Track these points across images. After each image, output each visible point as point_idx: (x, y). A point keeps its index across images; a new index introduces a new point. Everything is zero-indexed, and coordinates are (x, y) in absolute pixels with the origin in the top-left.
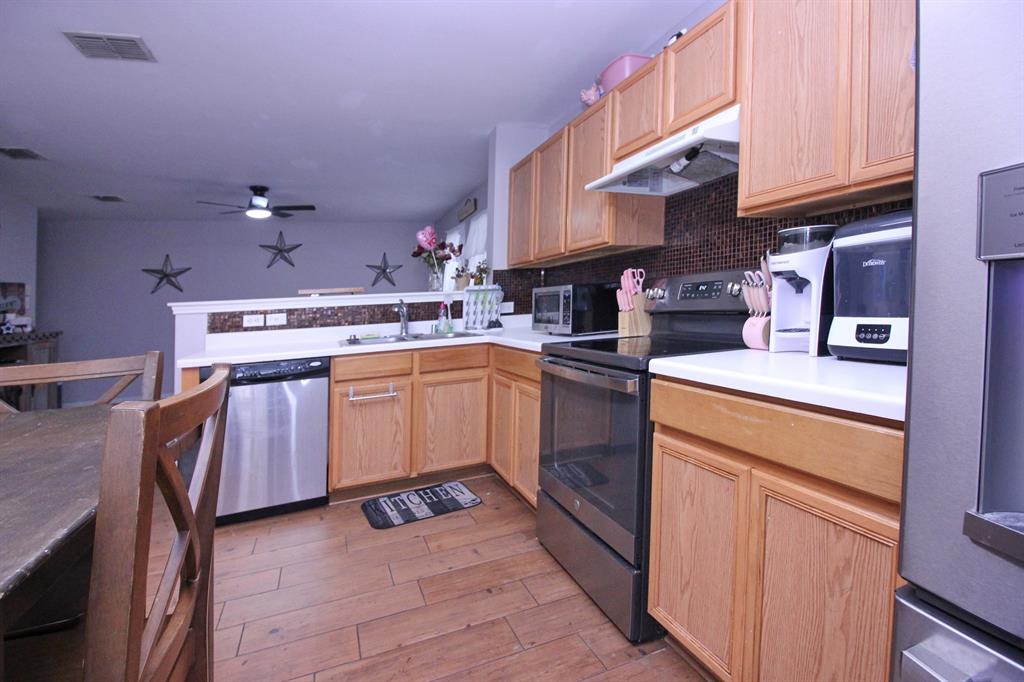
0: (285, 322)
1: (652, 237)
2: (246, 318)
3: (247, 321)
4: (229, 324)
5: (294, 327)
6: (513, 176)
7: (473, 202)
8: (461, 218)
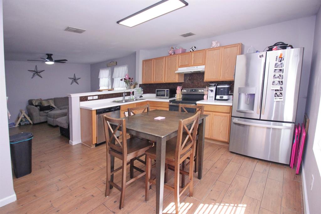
0: (97, 98)
1: (182, 80)
2: (89, 97)
3: (89, 98)
4: (85, 99)
5: (99, 99)
6: (144, 62)
7: (115, 63)
8: (108, 66)
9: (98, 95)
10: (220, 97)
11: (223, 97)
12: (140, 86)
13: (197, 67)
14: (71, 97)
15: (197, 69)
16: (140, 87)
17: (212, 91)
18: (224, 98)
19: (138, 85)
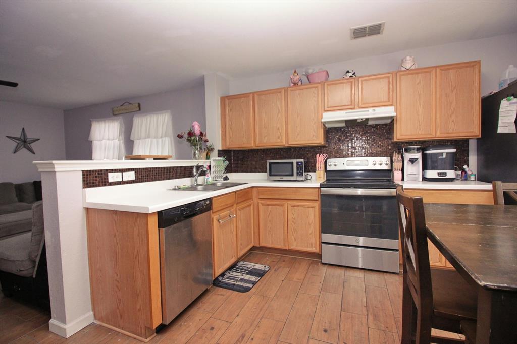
0: (134, 178)
2: (110, 175)
4: (99, 179)
5: (140, 182)
6: (227, 102)
7: (137, 105)
8: (116, 113)
9: (136, 171)
10: (438, 173)
11: (446, 173)
12: (221, 153)
13: (374, 110)
14: (55, 172)
15: (374, 114)
16: (219, 156)
17: (413, 161)
18: (448, 176)
19: (215, 153)
